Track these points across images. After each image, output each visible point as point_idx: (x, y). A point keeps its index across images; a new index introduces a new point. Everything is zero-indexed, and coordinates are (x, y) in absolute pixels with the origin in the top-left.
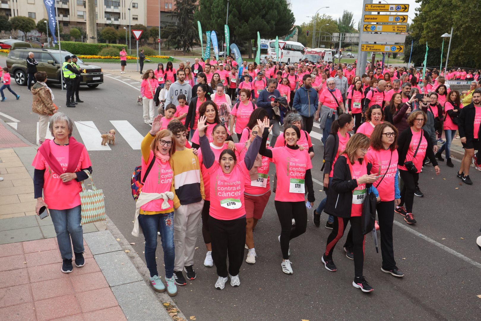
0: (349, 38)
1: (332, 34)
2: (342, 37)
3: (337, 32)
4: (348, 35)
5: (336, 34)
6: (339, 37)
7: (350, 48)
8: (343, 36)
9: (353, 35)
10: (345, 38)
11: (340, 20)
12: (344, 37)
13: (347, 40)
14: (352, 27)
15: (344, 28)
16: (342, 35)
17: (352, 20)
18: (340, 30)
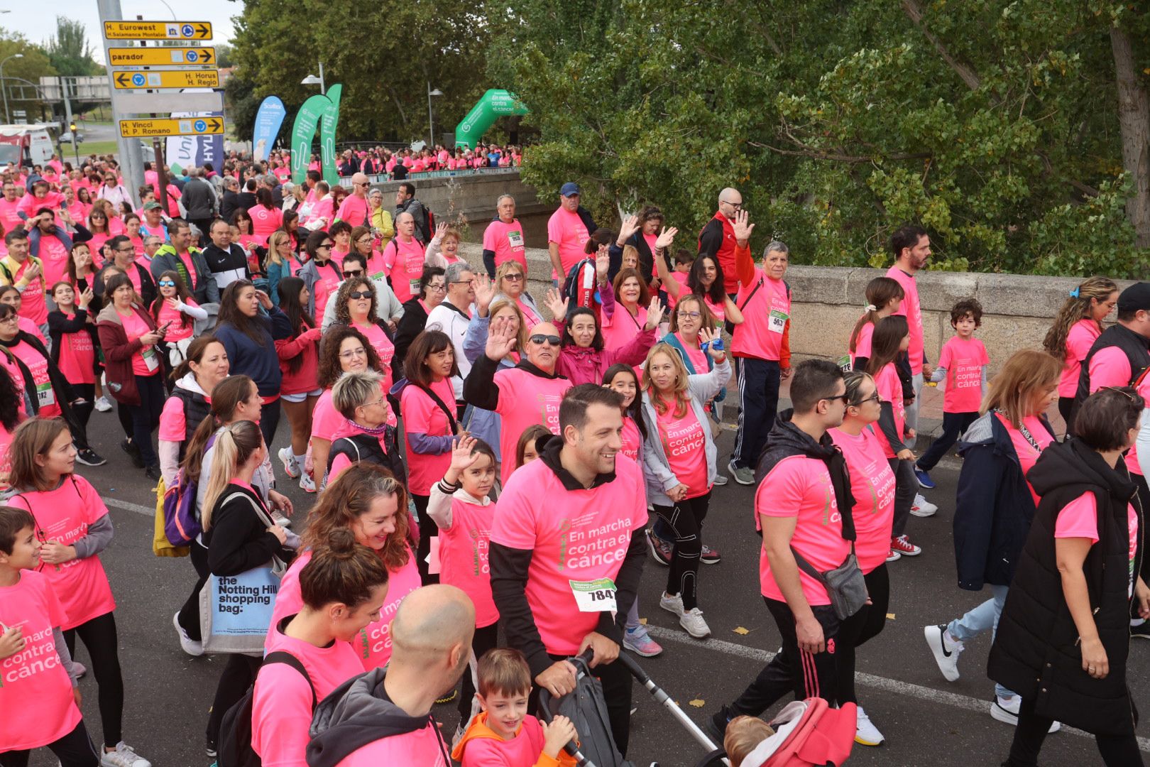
0: (88, 87)
1: (37, 81)
2: (69, 88)
3: (50, 74)
4: (81, 81)
5: (49, 81)
6: (61, 88)
7: (97, 111)
8: (71, 85)
9: (96, 80)
10: (78, 89)
11: (52, 41)
12: (75, 88)
13: (85, 95)
14: (88, 59)
15: (67, 62)
16: (68, 83)
17: (85, 40)
18: (57, 68)
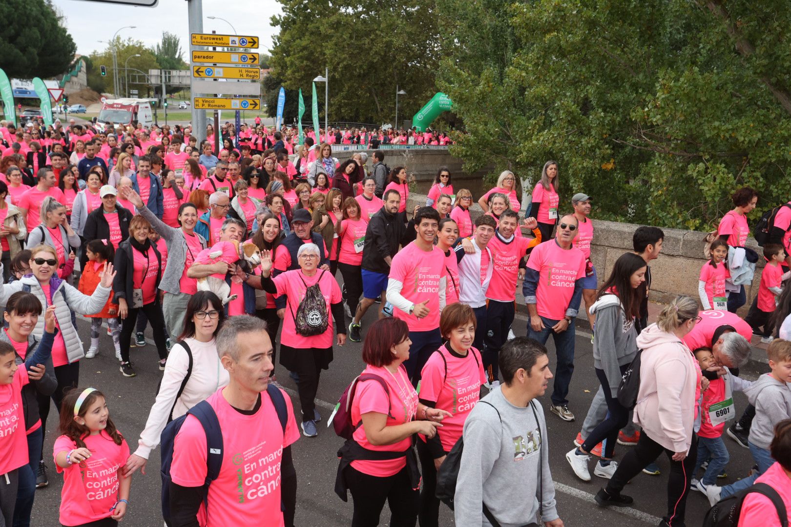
0: (177, 77)
1: (147, 72)
2: (166, 77)
3: (155, 68)
4: (174, 73)
5: (154, 72)
6: (161, 77)
7: (181, 93)
8: (167, 75)
9: (183, 73)
10: (172, 78)
11: (158, 46)
12: (169, 77)
13: (175, 82)
14: (180, 59)
15: (166, 61)
16: (166, 74)
17: (179, 47)
18: (160, 64)
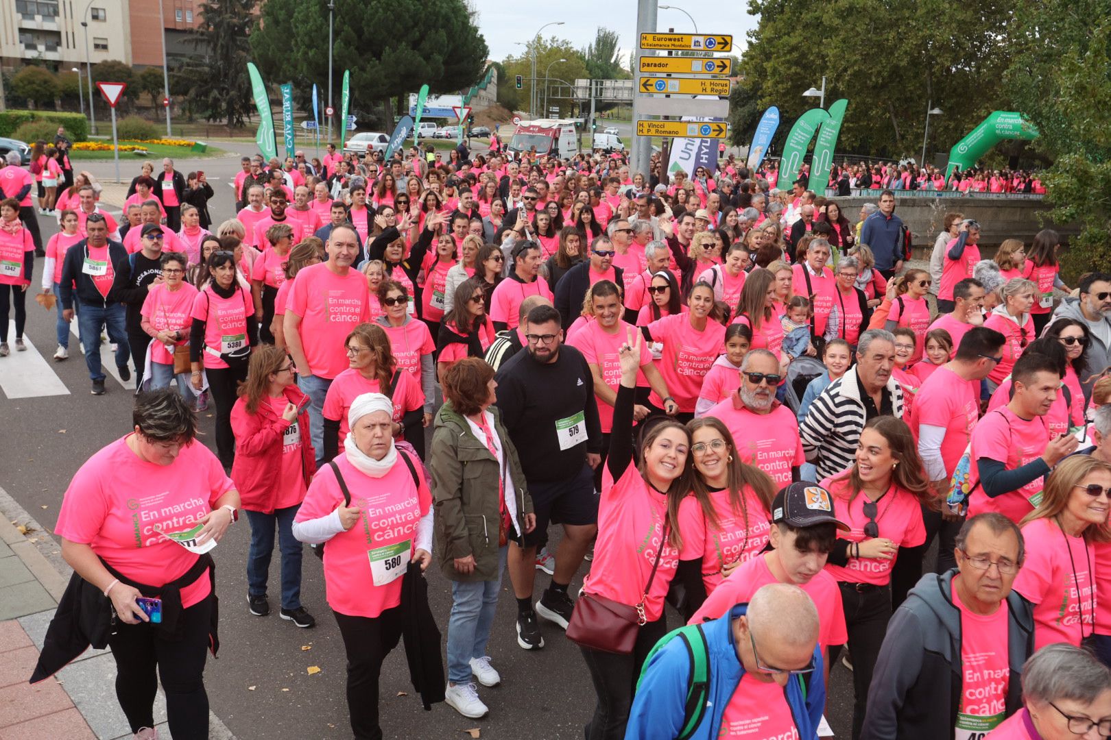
0: (613, 90)
1: (573, 82)
2: (596, 89)
3: (584, 77)
4: (608, 83)
5: (582, 83)
6: (590, 89)
7: (615, 110)
8: (599, 87)
9: (620, 84)
10: (604, 91)
11: (590, 48)
12: (601, 89)
13: (608, 95)
14: (616, 64)
15: (599, 67)
16: (597, 85)
17: (616, 49)
18: (590, 73)
